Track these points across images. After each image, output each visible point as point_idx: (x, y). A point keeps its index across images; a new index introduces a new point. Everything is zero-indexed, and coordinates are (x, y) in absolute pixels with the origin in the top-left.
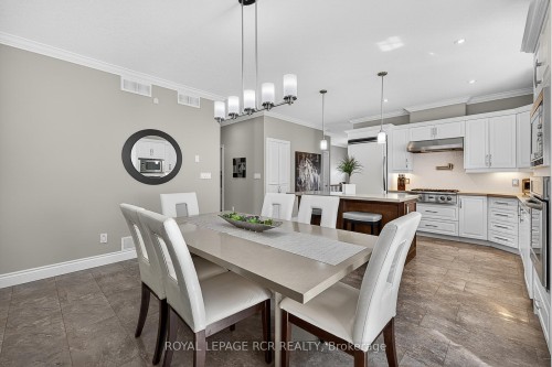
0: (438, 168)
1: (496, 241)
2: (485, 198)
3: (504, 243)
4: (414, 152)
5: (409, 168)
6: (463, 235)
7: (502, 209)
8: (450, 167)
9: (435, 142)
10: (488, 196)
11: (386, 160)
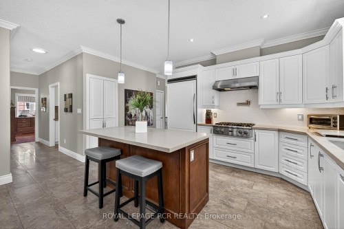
0: (239, 104)
1: (286, 174)
2: (276, 133)
3: (294, 177)
4: (220, 90)
5: (216, 104)
6: (258, 166)
7: (291, 144)
8: (248, 103)
9: (236, 81)
10: (279, 130)
11: (196, 96)
